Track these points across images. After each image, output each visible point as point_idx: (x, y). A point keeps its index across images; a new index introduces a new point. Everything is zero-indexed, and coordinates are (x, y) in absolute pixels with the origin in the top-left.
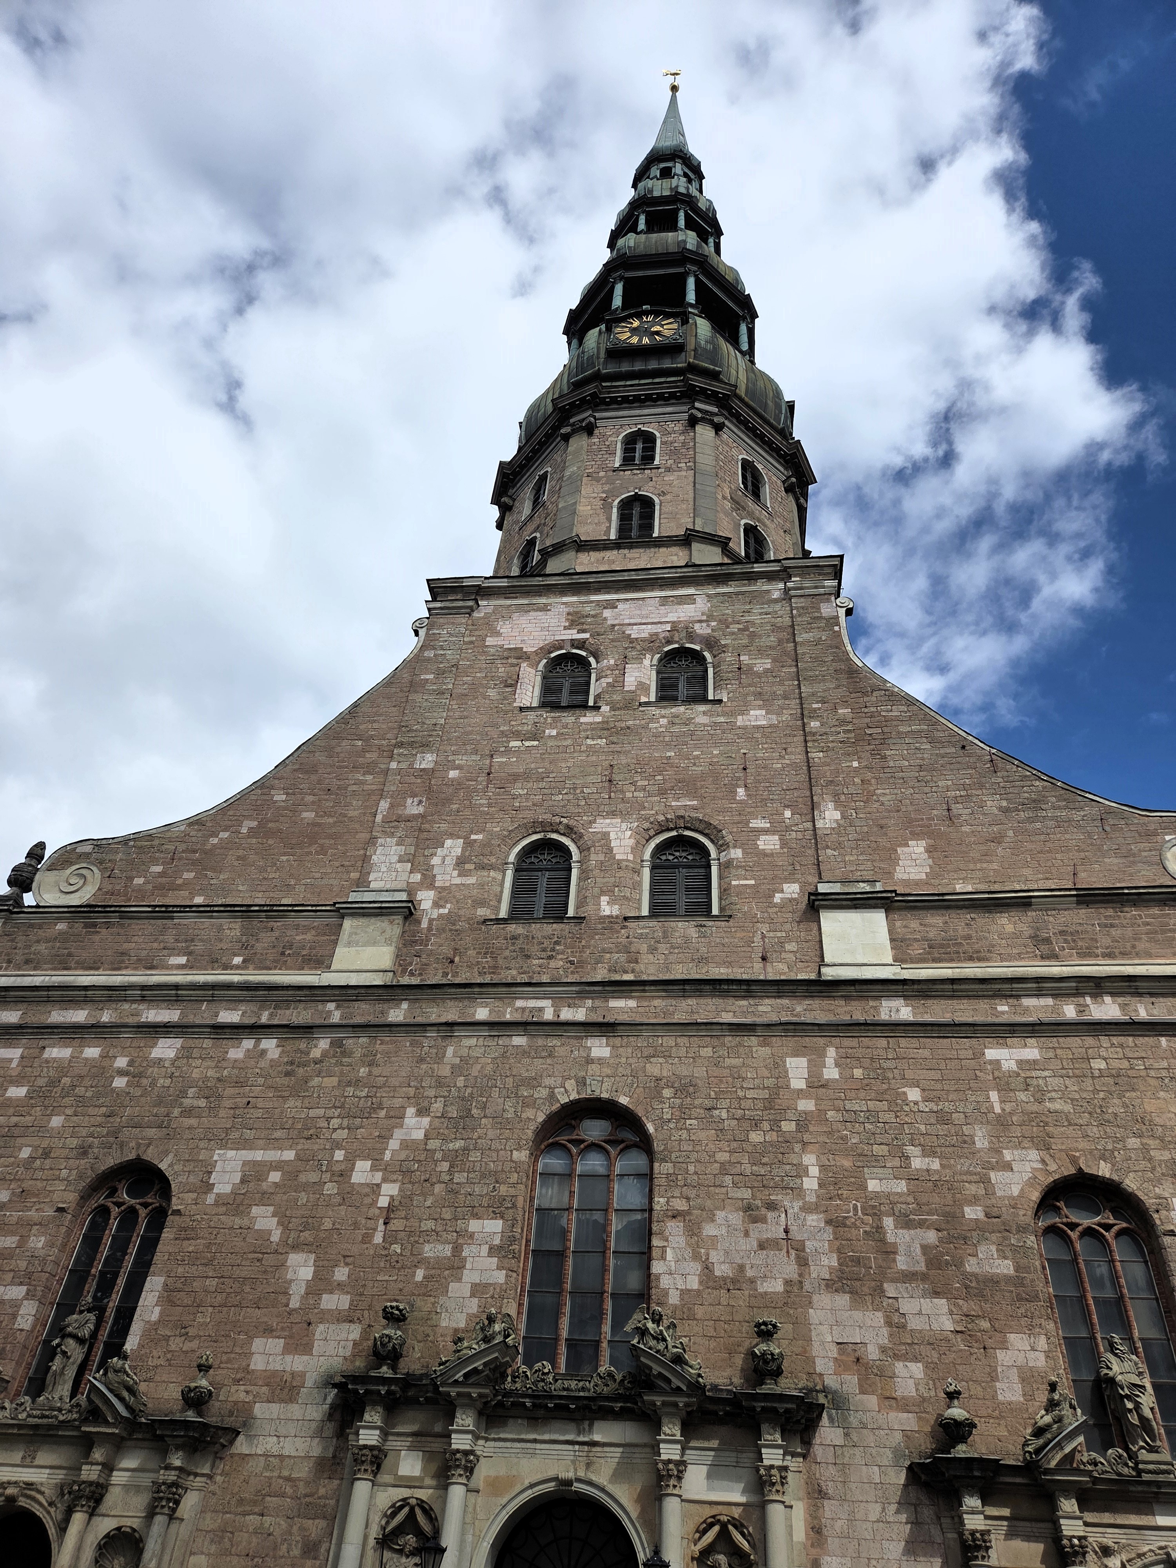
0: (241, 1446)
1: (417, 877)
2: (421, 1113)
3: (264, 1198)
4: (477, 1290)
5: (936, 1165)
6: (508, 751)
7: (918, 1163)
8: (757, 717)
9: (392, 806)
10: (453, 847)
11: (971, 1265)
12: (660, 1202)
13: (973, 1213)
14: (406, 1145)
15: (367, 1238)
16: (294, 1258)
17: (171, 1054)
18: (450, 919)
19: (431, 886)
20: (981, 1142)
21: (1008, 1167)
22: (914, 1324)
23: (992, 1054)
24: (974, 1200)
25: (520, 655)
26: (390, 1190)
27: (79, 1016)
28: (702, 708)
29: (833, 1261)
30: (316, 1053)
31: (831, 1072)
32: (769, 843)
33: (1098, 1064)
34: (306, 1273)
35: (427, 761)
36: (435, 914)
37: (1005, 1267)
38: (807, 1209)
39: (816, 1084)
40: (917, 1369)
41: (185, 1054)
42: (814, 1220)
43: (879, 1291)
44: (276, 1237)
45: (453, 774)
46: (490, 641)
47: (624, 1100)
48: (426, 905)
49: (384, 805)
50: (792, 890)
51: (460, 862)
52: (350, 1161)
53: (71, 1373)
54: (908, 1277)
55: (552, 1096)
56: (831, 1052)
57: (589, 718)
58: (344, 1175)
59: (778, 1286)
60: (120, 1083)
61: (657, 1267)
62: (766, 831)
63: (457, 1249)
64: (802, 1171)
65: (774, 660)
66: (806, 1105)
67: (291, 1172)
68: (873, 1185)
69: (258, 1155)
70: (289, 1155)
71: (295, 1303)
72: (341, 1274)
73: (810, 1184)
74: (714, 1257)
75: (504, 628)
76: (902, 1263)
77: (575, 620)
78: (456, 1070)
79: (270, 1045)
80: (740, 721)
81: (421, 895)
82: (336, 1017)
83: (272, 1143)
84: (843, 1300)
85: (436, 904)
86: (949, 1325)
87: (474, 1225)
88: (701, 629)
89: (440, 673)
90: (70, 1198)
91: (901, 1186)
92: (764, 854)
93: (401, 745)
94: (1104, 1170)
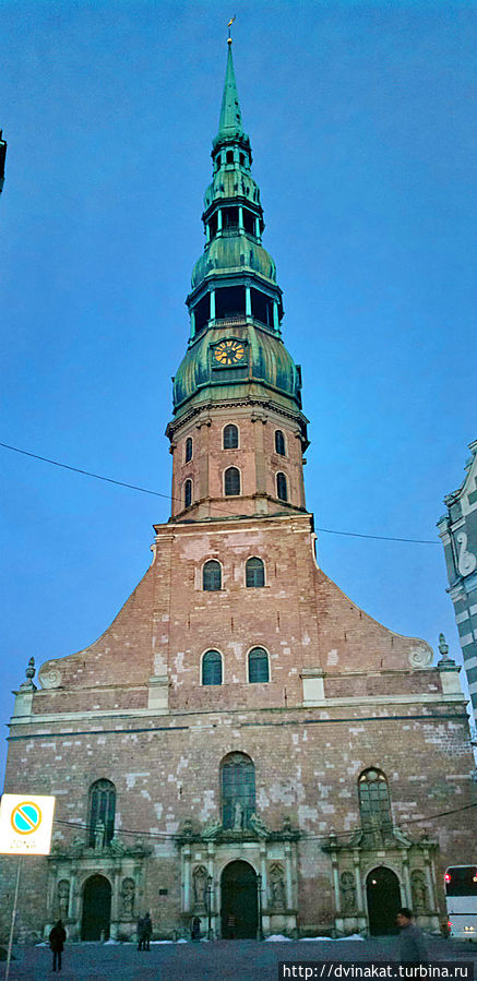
0: (153, 856)
1: (170, 670)
2: (186, 758)
3: (143, 788)
4: (209, 811)
5: (333, 766)
6: (195, 612)
7: (328, 766)
8: (282, 594)
9: (157, 639)
10: (181, 656)
11: (340, 795)
12: (257, 783)
13: (342, 780)
14: (183, 769)
15: (176, 798)
16: (156, 805)
17: (104, 742)
18: (183, 686)
19: (176, 673)
20: (346, 759)
21: (353, 766)
22: (325, 812)
23: (351, 730)
24: (342, 776)
25: (195, 564)
26: (180, 784)
27: (70, 731)
28: (263, 590)
29: (304, 796)
30: (149, 740)
31: (305, 739)
32: (287, 651)
33: (380, 732)
34: (161, 809)
35: (166, 618)
36: (178, 684)
37: (349, 795)
38: (298, 782)
39: (302, 743)
40: (325, 824)
41: (109, 741)
42: (300, 785)
43: (316, 804)
44: (150, 799)
45: (176, 623)
46: (181, 556)
47: (245, 751)
48: (175, 681)
49: (154, 639)
50: (294, 670)
51: (184, 662)
52: (167, 775)
53: (101, 841)
54: (324, 799)
55: (224, 751)
56: (305, 732)
57: (223, 595)
58: (166, 779)
59: (289, 804)
60: (90, 753)
61: (257, 801)
62: (286, 646)
63: (202, 799)
64: (297, 771)
65: (289, 566)
66: (298, 750)
67: (150, 779)
68: (316, 774)
69: (139, 775)
70: (148, 774)
71: (159, 817)
72: (170, 809)
73: (299, 774)
74: (273, 797)
75: (186, 549)
76: (322, 796)
77: (213, 545)
78: (194, 743)
79: (134, 736)
80: (276, 596)
81: (172, 677)
82: (153, 727)
83: (143, 771)
84: (307, 807)
85: (178, 681)
86: (333, 811)
87: (205, 792)
88: (261, 549)
89: (165, 574)
90: (85, 791)
91: (323, 773)
92: (285, 656)
93: (155, 611)
94: (377, 766)
